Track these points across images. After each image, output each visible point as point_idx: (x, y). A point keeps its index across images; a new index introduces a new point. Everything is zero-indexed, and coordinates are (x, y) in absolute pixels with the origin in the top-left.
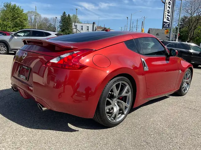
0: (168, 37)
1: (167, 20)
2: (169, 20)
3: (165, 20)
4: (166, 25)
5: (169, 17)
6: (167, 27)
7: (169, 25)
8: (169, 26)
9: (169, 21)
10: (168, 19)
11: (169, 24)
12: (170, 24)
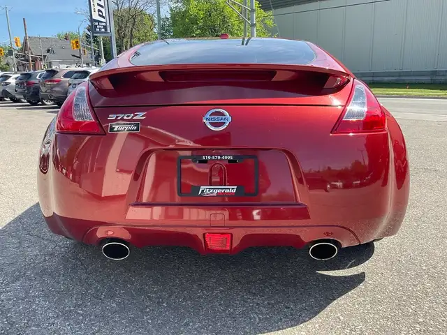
0: (77, 57)
1: (100, 15)
2: (104, 15)
3: (96, 16)
4: (100, 29)
5: (103, 10)
6: (103, 33)
7: (105, 27)
8: (106, 30)
9: (103, 17)
10: (101, 13)
11: (104, 24)
12: (108, 24)
